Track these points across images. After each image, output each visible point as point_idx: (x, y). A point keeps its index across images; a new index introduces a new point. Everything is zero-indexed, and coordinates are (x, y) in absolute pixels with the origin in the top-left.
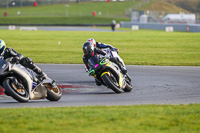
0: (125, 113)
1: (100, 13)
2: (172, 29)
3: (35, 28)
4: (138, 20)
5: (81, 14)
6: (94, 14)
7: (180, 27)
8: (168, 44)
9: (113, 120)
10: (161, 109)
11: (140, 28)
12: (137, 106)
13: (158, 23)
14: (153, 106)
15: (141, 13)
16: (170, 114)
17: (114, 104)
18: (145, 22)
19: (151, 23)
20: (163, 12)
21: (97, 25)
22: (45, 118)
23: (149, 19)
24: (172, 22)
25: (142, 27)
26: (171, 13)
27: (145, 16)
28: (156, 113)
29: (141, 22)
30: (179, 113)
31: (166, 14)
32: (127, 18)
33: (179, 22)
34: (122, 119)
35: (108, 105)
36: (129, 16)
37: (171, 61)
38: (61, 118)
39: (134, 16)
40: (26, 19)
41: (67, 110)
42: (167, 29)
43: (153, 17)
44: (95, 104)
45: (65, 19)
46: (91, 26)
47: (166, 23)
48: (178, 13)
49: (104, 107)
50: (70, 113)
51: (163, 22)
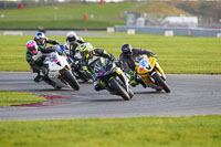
0: (120, 127)
1: (92, 16)
2: (171, 33)
3: (21, 33)
4: (135, 23)
5: (71, 17)
6: (85, 17)
9: (107, 133)
10: (161, 122)
11: (136, 32)
12: (133, 119)
13: (157, 27)
14: (152, 118)
15: (138, 16)
16: (171, 127)
17: (108, 117)
18: (142, 25)
19: (148, 26)
20: (162, 15)
21: (89, 29)
22: (32, 132)
23: (146, 22)
24: (172, 25)
25: (139, 31)
26: (170, 16)
27: (142, 19)
28: (155, 126)
29: (138, 26)
30: (180, 127)
31: (165, 17)
34: (118, 133)
35: (102, 117)
36: (125, 19)
38: (49, 132)
39: (130, 19)
40: (11, 23)
41: (56, 124)
42: (167, 33)
43: (152, 20)
44: (87, 117)
46: (83, 30)
47: (165, 27)
48: (179, 15)
49: (97, 120)
50: (60, 126)
51: (162, 25)
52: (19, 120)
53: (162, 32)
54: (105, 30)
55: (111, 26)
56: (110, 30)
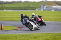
0: (39, 36)
1: (32, 6)
2: (53, 10)
3: (12, 10)
4: (43, 8)
5: (26, 6)
6: (30, 6)
7: (56, 10)
8: (52, 15)
9: (35, 38)
10: (50, 34)
12: (43, 34)
13: (49, 9)
14: (48, 33)
15: (44, 5)
16: (53, 36)
17: (36, 33)
18: (46, 8)
19: (47, 8)
20: (51, 5)
21: (31, 9)
22: (15, 37)
23: (47, 7)
24: (54, 8)
26: (53, 6)
27: (45, 7)
28: (49, 36)
30: (56, 36)
32: (40, 7)
33: (56, 8)
34: (38, 38)
36: (41, 6)
37: (53, 20)
38: (20, 37)
39: (42, 6)
40: (9, 8)
41: (21, 35)
42: (52, 10)
43: (48, 7)
45: (21, 7)
46: (29, 9)
47: (52, 9)
48: (55, 5)
49: (33, 34)
51: (51, 8)
52: (11, 34)
53: (51, 10)
54: (35, 9)
55: (37, 8)
56: (37, 9)
